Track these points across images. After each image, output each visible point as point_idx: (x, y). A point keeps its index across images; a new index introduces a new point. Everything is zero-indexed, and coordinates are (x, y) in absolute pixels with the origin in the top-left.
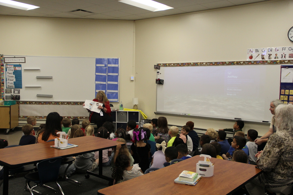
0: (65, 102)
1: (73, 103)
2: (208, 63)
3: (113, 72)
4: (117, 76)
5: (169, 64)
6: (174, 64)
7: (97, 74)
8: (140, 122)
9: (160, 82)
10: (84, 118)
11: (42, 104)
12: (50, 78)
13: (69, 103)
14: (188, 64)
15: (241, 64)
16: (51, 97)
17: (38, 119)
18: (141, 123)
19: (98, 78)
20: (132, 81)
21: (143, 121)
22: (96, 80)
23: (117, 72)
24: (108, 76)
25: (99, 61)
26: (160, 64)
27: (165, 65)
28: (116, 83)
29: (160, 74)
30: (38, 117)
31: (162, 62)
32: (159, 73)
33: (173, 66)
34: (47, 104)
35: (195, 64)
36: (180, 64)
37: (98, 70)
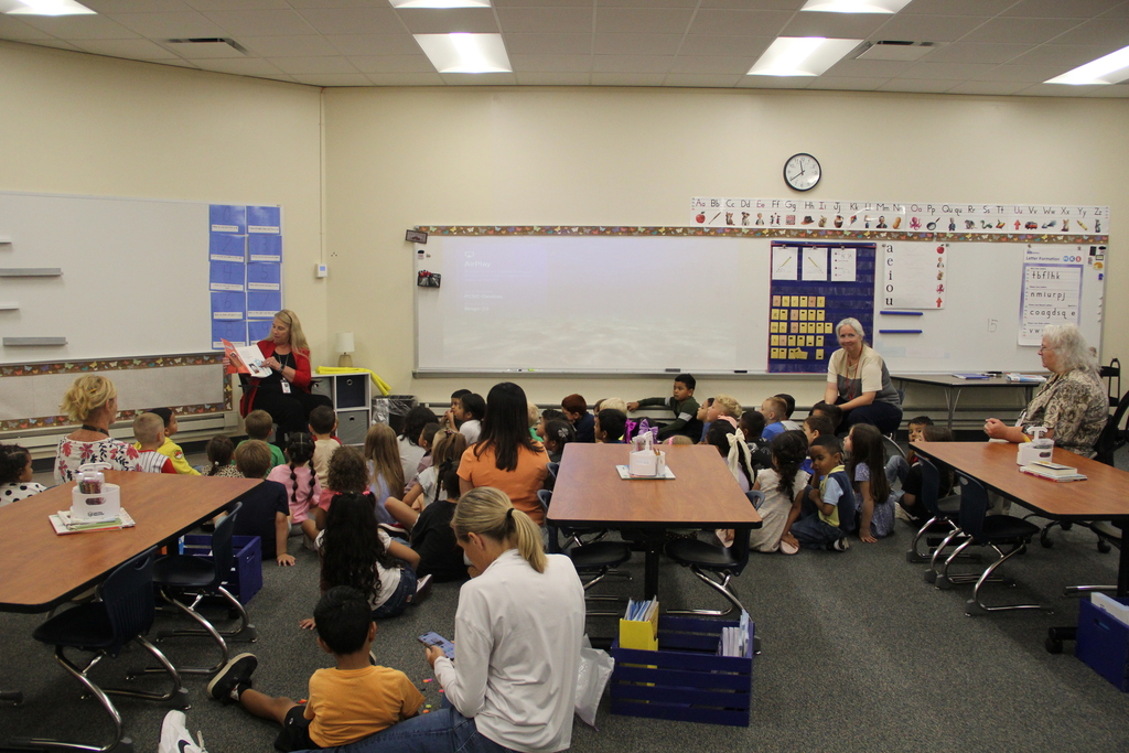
0: (113, 360)
1: (138, 363)
2: (587, 227)
3: (267, 252)
4: (278, 263)
5: (458, 228)
6: (476, 229)
7: (215, 257)
8: (374, 402)
9: (429, 281)
10: (178, 410)
11: (26, 373)
12: (51, 276)
13: (126, 363)
14: (524, 231)
15: (677, 234)
16: (58, 344)
17: (14, 429)
18: (378, 407)
19: (219, 272)
20: (321, 278)
21: (386, 400)
22: (213, 278)
23: (278, 251)
24: (250, 263)
25: (219, 214)
26: (428, 228)
27: (444, 231)
28: (274, 287)
29: (428, 256)
30: (11, 425)
31: (432, 223)
32: (425, 255)
33: (472, 234)
34: (47, 372)
35: (547, 231)
36: (498, 229)
37: (219, 243)
